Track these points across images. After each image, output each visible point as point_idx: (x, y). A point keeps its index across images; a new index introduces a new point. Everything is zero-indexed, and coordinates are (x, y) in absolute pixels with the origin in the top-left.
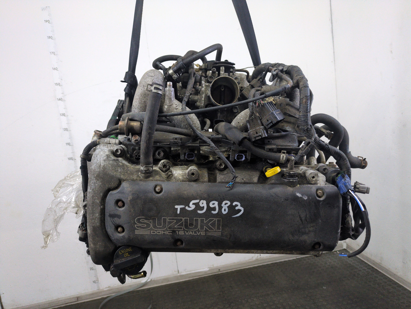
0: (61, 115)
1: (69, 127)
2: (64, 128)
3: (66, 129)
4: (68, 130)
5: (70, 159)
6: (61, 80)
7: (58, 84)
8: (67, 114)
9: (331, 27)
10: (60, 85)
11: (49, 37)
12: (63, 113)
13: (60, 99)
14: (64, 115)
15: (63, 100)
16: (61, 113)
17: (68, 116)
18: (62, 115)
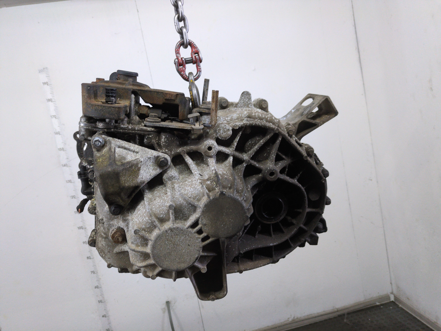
1: (76, 194)
2: (71, 196)
4: (76, 197)
5: (80, 228)
6: (64, 145)
7: (62, 149)
8: (73, 180)
9: (358, 56)
10: (65, 150)
11: (49, 100)
13: (65, 165)
14: (70, 181)
15: (68, 166)
16: (67, 180)
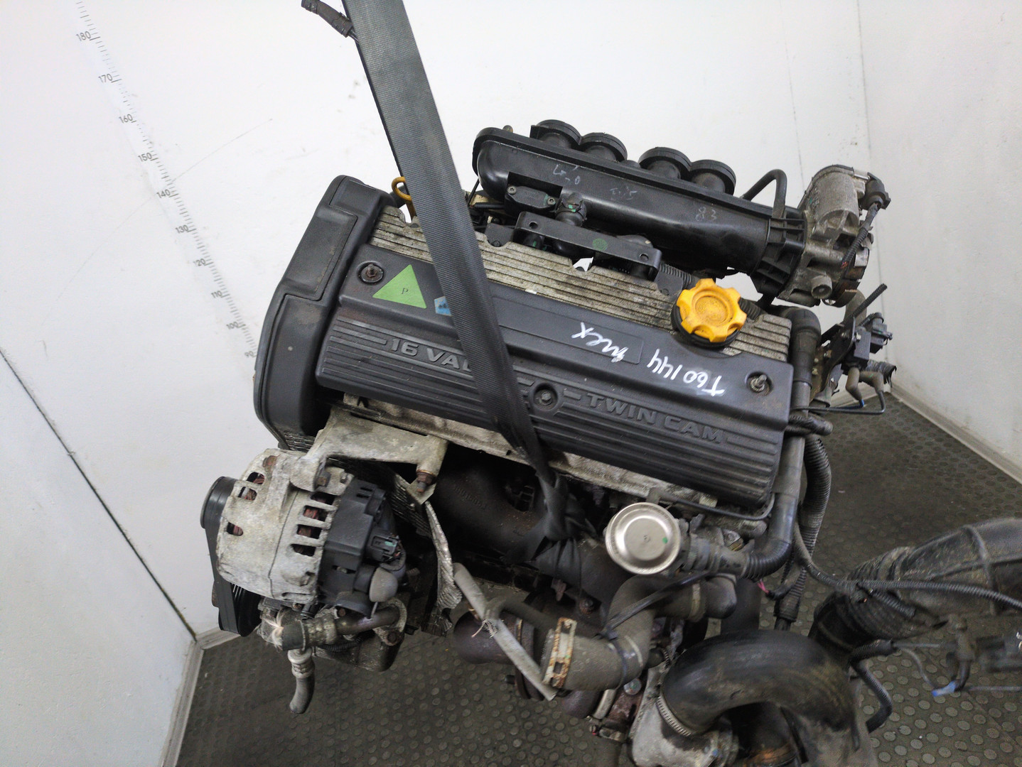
0: (179, 232)
1: (205, 255)
2: (195, 261)
3: (201, 262)
4: (207, 262)
5: (232, 326)
6: (150, 145)
7: (146, 157)
8: (191, 225)
10: (153, 158)
12: (182, 225)
13: (163, 192)
14: (184, 229)
15: (171, 195)
16: (178, 227)
17: (195, 229)
18: (180, 230)
